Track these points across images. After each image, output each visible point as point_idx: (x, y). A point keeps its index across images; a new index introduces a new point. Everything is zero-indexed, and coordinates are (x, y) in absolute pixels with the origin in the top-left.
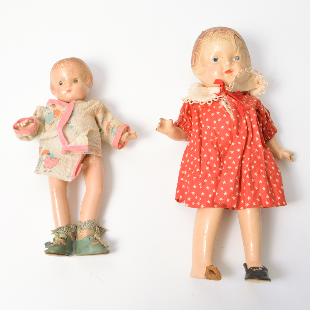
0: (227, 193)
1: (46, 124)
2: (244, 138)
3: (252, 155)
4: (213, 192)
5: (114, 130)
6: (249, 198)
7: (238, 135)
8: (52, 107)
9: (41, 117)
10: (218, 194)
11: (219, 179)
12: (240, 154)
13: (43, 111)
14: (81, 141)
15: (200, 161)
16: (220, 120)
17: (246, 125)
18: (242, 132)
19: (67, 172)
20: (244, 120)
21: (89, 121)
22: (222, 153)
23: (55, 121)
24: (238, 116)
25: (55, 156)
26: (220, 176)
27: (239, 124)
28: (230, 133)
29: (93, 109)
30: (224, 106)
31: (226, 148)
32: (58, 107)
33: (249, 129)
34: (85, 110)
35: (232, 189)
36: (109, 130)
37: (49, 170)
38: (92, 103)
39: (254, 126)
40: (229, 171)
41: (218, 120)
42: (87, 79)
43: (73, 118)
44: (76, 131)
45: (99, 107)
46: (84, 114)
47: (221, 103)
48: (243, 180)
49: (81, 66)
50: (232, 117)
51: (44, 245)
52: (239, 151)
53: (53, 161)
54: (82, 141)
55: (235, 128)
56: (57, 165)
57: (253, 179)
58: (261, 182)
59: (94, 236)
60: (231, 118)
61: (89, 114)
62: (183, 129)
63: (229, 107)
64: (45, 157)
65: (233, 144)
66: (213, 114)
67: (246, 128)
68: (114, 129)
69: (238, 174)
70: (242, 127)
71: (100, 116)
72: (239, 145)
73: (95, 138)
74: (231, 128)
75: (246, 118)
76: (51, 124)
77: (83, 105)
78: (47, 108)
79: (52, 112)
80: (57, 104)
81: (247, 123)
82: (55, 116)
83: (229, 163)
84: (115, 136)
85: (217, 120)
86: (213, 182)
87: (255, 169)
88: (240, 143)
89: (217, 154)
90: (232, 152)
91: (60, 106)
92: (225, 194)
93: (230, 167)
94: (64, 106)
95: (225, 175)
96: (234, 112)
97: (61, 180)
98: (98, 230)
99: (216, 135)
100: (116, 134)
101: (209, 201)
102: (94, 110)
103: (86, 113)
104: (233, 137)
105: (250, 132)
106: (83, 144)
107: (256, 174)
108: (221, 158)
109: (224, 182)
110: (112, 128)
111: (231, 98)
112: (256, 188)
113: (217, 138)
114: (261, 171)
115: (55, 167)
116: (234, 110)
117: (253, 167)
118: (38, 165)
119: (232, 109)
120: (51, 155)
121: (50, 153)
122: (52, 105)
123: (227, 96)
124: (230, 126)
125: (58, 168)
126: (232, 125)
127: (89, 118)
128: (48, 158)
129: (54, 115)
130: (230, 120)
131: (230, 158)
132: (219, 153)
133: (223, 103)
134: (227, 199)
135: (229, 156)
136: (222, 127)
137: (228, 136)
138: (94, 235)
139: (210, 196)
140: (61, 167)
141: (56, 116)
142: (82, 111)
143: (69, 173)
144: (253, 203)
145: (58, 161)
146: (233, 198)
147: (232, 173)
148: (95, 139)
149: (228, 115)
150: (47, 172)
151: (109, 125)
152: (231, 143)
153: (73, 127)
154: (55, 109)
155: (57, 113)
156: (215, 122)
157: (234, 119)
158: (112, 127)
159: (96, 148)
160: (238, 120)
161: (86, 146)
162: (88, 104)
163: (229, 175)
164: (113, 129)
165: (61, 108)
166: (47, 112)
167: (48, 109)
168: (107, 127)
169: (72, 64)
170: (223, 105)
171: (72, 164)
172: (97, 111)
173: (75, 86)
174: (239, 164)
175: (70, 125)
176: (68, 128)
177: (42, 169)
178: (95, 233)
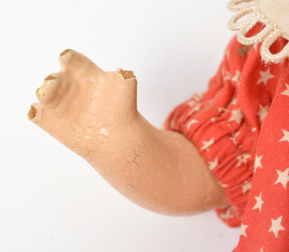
62: (214, 165)
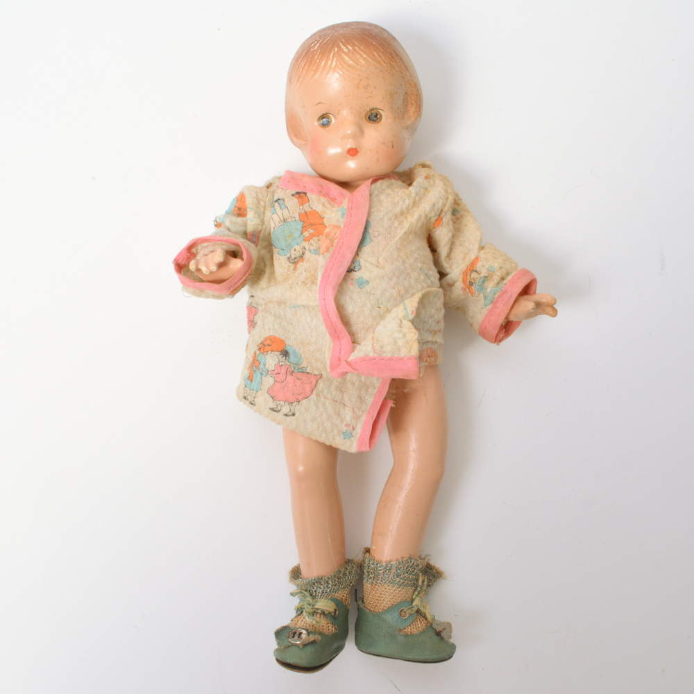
1: (276, 256)
5: (490, 286)
8: (295, 200)
9: (260, 229)
13: (264, 208)
14: (395, 342)
19: (342, 421)
21: (416, 259)
23: (308, 255)
25: (304, 364)
29: (426, 216)
32: (316, 203)
34: (402, 218)
36: (471, 284)
37: (286, 409)
38: (422, 190)
42: (407, 105)
43: (367, 249)
44: (378, 300)
45: (444, 205)
46: (401, 238)
49: (394, 64)
51: (274, 636)
53: (298, 382)
54: (400, 343)
56: (313, 397)
59: (414, 604)
61: (415, 233)
64: (271, 360)
68: (486, 284)
71: (442, 235)
73: (431, 317)
76: (295, 261)
77: (397, 199)
78: (281, 202)
79: (297, 218)
80: (312, 190)
82: (306, 234)
84: (489, 307)
91: (323, 199)
94: (334, 200)
97: (323, 445)
98: (423, 582)
100: (494, 303)
102: (430, 218)
103: (405, 233)
106: (403, 353)
110: (482, 280)
115: (304, 402)
118: (250, 378)
120: (292, 358)
121: (288, 348)
122: (298, 193)
125: (314, 407)
127: (413, 248)
128: (283, 371)
129: (304, 228)
138: (412, 601)
140: (324, 404)
141: (312, 236)
142: (393, 223)
143: (347, 425)
145: (314, 382)
148: (430, 321)
150: (280, 415)
151: (472, 268)
153: (368, 282)
154: (306, 207)
155: (312, 223)
158: (482, 275)
159: (433, 346)
161: (410, 358)
162: (409, 196)
164: (484, 282)
165: (324, 205)
166: (280, 214)
167: (283, 206)
168: (465, 274)
169: (364, 59)
171: (360, 397)
172: (437, 220)
173: (374, 136)
175: (356, 275)
176: (351, 287)
177: (263, 400)
178: (416, 593)
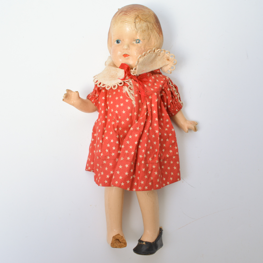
0: (122, 177)
2: (142, 124)
3: (149, 141)
4: (111, 173)
6: (142, 182)
7: (137, 120)
10: (114, 178)
11: (117, 161)
12: (137, 139)
15: (102, 142)
16: (122, 105)
17: (146, 111)
18: (141, 118)
20: (145, 106)
22: (121, 136)
24: (140, 101)
26: (118, 159)
27: (140, 109)
28: (131, 118)
30: (127, 93)
31: (125, 132)
33: (148, 115)
35: (127, 174)
39: (155, 112)
40: (126, 155)
41: (121, 104)
47: (125, 89)
48: (138, 164)
50: (134, 102)
52: (137, 137)
55: (135, 114)
57: (148, 164)
58: (154, 167)
60: (132, 104)
63: (132, 93)
65: (132, 129)
66: (117, 98)
67: (146, 114)
69: (133, 159)
70: (143, 112)
72: (138, 130)
74: (131, 114)
75: (147, 104)
81: (147, 109)
83: (127, 147)
85: (119, 104)
86: (111, 164)
87: (150, 154)
88: (138, 128)
89: (117, 137)
90: (130, 137)
92: (121, 178)
93: (127, 152)
95: (121, 159)
96: (136, 98)
99: (118, 119)
101: (107, 181)
104: (132, 121)
105: (150, 118)
107: (150, 159)
108: (121, 141)
109: (121, 167)
111: (135, 82)
112: (150, 172)
113: (118, 121)
114: (155, 156)
116: (136, 95)
117: (148, 153)
119: (135, 94)
123: (133, 80)
124: (131, 111)
126: (133, 110)
130: (132, 105)
131: (128, 142)
132: (119, 136)
133: (126, 89)
134: (122, 183)
135: (127, 141)
136: (124, 112)
137: (128, 121)
139: (108, 176)
144: (145, 187)
146: (127, 181)
147: (128, 158)
149: (131, 100)
152: (131, 127)
156: (117, 106)
157: (136, 104)
160: (139, 106)
163: (126, 160)
170: (126, 91)
174: (136, 149)
